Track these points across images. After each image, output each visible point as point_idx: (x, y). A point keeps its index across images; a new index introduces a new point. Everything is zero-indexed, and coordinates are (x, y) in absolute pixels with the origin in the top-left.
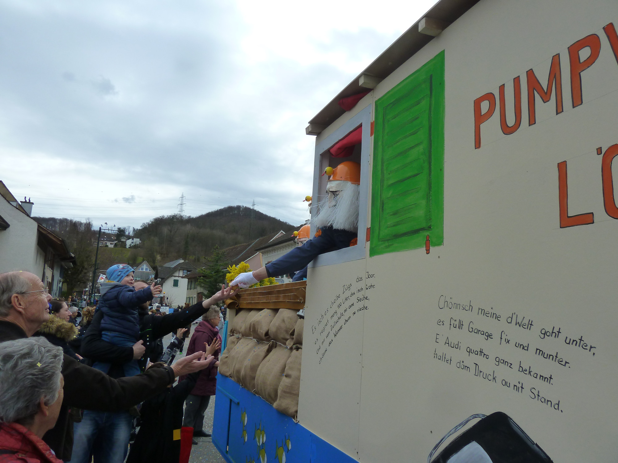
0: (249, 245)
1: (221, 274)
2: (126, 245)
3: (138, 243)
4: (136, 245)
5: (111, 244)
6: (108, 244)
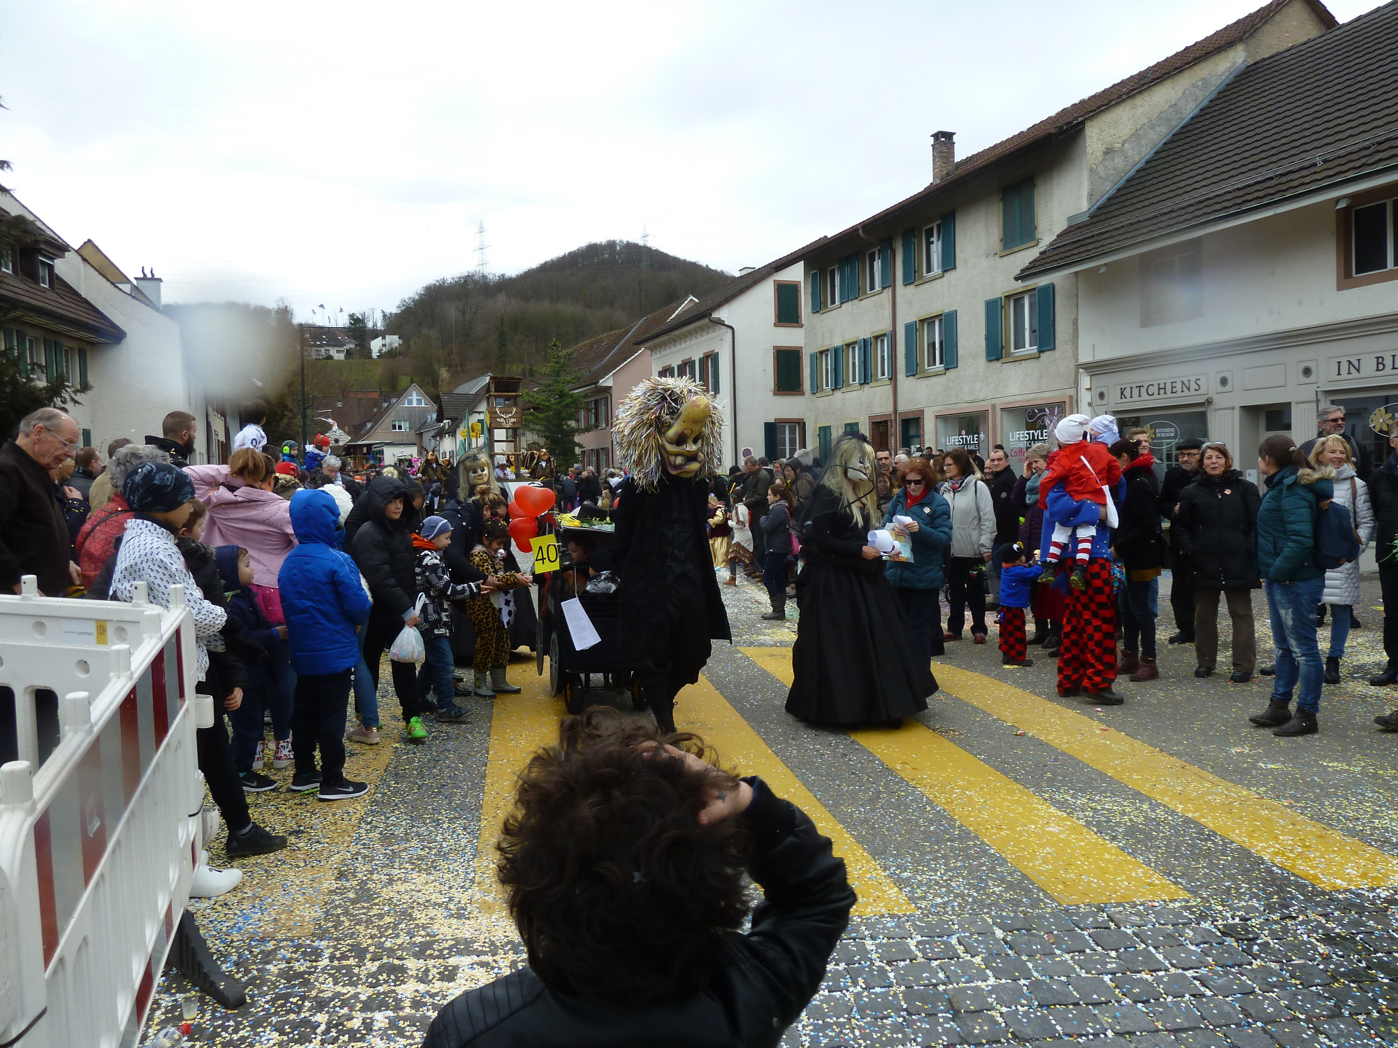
0: (626, 332)
1: (569, 400)
2: (370, 351)
3: (397, 345)
4: (391, 349)
5: (337, 351)
6: (331, 353)
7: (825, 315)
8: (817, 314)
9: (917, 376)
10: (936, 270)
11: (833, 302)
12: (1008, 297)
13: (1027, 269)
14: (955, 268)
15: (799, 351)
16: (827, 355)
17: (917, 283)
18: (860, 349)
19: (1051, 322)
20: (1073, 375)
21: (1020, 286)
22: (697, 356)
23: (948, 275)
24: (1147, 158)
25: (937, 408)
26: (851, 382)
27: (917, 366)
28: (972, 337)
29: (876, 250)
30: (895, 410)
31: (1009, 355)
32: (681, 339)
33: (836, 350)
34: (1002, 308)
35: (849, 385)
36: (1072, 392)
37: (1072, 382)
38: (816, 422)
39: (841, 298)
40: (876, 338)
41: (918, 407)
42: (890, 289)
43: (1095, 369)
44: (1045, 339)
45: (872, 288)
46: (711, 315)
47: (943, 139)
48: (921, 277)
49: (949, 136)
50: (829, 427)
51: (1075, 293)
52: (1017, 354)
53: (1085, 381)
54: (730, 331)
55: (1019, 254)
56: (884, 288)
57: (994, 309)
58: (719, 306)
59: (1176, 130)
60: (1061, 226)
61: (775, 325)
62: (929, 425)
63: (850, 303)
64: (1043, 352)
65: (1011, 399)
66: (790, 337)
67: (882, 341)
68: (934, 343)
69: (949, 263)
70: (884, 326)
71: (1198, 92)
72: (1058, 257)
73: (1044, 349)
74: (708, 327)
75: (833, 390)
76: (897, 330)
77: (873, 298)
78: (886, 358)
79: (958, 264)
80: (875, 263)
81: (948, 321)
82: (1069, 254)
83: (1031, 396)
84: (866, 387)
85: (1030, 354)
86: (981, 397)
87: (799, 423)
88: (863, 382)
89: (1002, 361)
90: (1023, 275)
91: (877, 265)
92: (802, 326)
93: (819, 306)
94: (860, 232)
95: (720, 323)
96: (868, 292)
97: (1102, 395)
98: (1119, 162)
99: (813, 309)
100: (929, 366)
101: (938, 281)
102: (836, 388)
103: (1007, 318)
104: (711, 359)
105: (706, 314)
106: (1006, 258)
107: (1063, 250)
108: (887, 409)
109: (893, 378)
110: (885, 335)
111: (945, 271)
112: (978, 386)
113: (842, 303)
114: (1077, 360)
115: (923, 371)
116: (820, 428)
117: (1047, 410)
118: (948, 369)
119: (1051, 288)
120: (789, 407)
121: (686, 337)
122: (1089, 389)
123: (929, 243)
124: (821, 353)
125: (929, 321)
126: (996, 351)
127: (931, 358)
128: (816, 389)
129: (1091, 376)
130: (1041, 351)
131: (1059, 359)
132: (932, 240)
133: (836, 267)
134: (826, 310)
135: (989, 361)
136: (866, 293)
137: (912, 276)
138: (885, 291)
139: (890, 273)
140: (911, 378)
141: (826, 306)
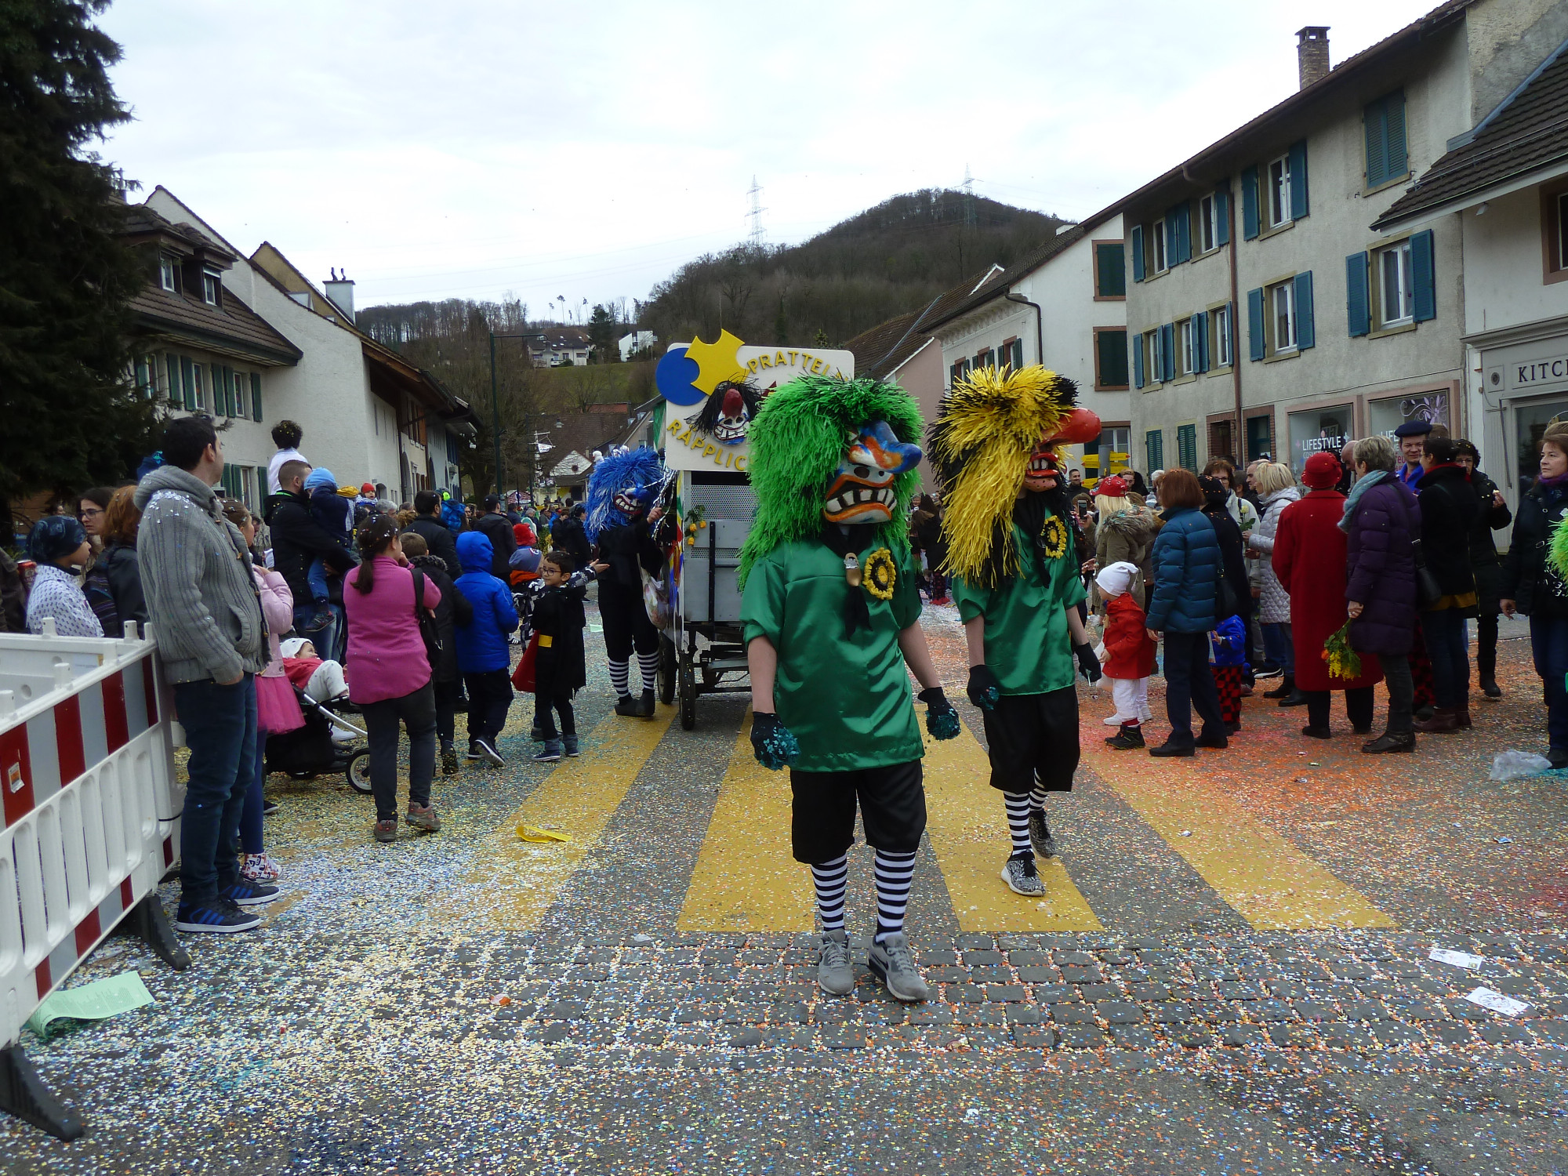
2: (618, 353)
3: (649, 343)
4: (645, 348)
5: (579, 355)
6: (571, 357)
7: (1151, 284)
8: (1141, 284)
9: (1265, 361)
10: (1286, 219)
11: (1161, 267)
12: (1375, 251)
13: (1387, 215)
14: (1308, 214)
15: (1123, 332)
16: (1155, 337)
17: (1261, 237)
18: (1193, 327)
19: (1430, 283)
20: (1459, 351)
22: (995, 345)
23: (1299, 224)
25: (1290, 403)
26: (1185, 371)
27: (1264, 347)
28: (1331, 304)
29: (1212, 195)
30: (1239, 407)
31: (1379, 327)
32: (976, 322)
33: (1165, 330)
34: (1368, 264)
35: (1182, 375)
36: (1458, 375)
37: (1458, 360)
38: (1142, 425)
39: (1169, 262)
40: (1214, 312)
41: (1266, 402)
42: (1229, 247)
43: (1488, 342)
44: (1424, 307)
45: (1208, 246)
46: (1008, 291)
47: (1314, 39)
48: (1269, 228)
49: (1322, 32)
50: (1159, 432)
51: (1458, 241)
52: (1388, 327)
53: (1474, 359)
54: (1034, 311)
55: (1384, 192)
56: (1221, 246)
57: (1358, 268)
58: (1019, 278)
60: (1439, 152)
61: (1096, 299)
62: (1281, 425)
63: (1180, 267)
64: (1421, 322)
65: (1380, 387)
66: (1113, 315)
67: (1221, 316)
68: (1287, 315)
69: (1301, 210)
70: (1223, 296)
73: (1422, 318)
74: (1008, 307)
75: (1162, 383)
76: (1239, 301)
77: (1208, 259)
78: (1227, 338)
79: (1311, 211)
80: (1212, 212)
81: (1303, 284)
83: (1406, 383)
84: (1203, 377)
85: (1405, 327)
86: (1343, 385)
88: (1199, 371)
89: (1369, 336)
91: (1214, 214)
92: (1127, 299)
93: (1144, 273)
94: (1185, 173)
95: (1021, 300)
96: (1204, 251)
97: (1495, 378)
99: (1135, 277)
100: (1279, 347)
101: (1287, 234)
102: (1165, 381)
103: (1376, 279)
104: (1013, 346)
105: (1005, 290)
106: (1371, 200)
108: (1231, 403)
109: (1235, 365)
110: (1223, 308)
111: (1295, 220)
112: (1340, 372)
113: (1170, 268)
114: (1462, 325)
115: (1273, 353)
116: (1148, 434)
117: (1426, 399)
118: (1301, 350)
119: (1428, 237)
120: (1112, 406)
121: (982, 319)
122: (1479, 371)
123: (1276, 185)
124: (1148, 334)
125: (1278, 287)
126: (1362, 324)
127: (1283, 335)
128: (1143, 382)
129: (1481, 352)
130: (1418, 322)
131: (1440, 332)
132: (1279, 179)
133: (1165, 217)
134: (1151, 278)
135: (1355, 337)
136: (1200, 252)
137: (1257, 229)
138: (1224, 249)
139: (1228, 226)
140: (1258, 364)
141: (1152, 272)
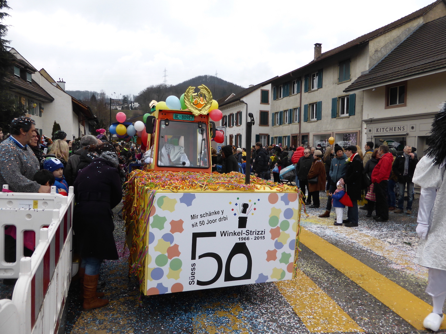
7: (277, 101)
8: (275, 101)
9: (307, 122)
10: (316, 88)
11: (280, 97)
12: (339, 98)
13: (347, 88)
14: (322, 87)
15: (268, 112)
16: (278, 114)
17: (309, 92)
18: (289, 112)
19: (354, 106)
20: (361, 123)
21: (345, 94)
22: (235, 112)
23: (319, 90)
24: (389, 53)
25: (314, 132)
26: (285, 123)
27: (308, 118)
28: (327, 109)
29: (295, 81)
30: (300, 133)
31: (339, 116)
32: (230, 107)
33: (281, 112)
34: (337, 101)
35: (285, 124)
36: (360, 129)
37: (360, 125)
38: (273, 135)
40: (294, 109)
41: (307, 132)
42: (300, 94)
43: (368, 122)
44: (351, 111)
45: (294, 93)
47: (318, 46)
48: (310, 90)
49: (320, 45)
51: (363, 97)
52: (341, 116)
53: (365, 126)
54: (246, 105)
55: (344, 83)
56: (298, 93)
57: (334, 101)
58: (243, 97)
59: (398, 45)
60: (359, 75)
61: (261, 104)
62: (311, 138)
63: (286, 98)
65: (339, 131)
66: (265, 108)
67: (296, 110)
68: (314, 112)
69: (320, 86)
70: (297, 105)
71: (406, 32)
72: (358, 85)
73: (352, 115)
74: (239, 103)
75: (279, 125)
76: (302, 107)
77: (294, 96)
78: (297, 115)
79: (323, 86)
80: (295, 85)
81: (319, 105)
82: (362, 84)
83: (346, 130)
84: (290, 125)
85: (346, 116)
86: (329, 129)
87: (267, 135)
88: (289, 123)
89: (337, 118)
90: (346, 91)
91: (296, 85)
92: (269, 104)
93: (276, 98)
94: (291, 75)
95: (243, 102)
96: (292, 94)
97: (370, 131)
98: (379, 54)
99: (274, 99)
100: (311, 119)
101: (316, 91)
102: (280, 124)
103: (339, 105)
104: (239, 113)
105: (239, 99)
106: (339, 85)
107: (360, 83)
108: (298, 132)
109: (300, 122)
110: (297, 108)
111: (318, 88)
112: (328, 126)
113: (283, 97)
114: (362, 119)
115: (310, 120)
116: (274, 137)
117: (351, 134)
118: (318, 120)
119: (354, 95)
120: (264, 130)
121: (231, 106)
122: (366, 129)
123: (313, 79)
124: (276, 113)
125: (312, 105)
126: (335, 115)
127: (313, 116)
128: (273, 124)
129: (367, 124)
130: (350, 115)
131: (356, 118)
132: (314, 78)
133: (282, 86)
134: (278, 99)
135: (332, 118)
136: (291, 94)
137: (307, 90)
138: (298, 94)
139: (300, 88)
140: (305, 123)
141: (278, 98)
